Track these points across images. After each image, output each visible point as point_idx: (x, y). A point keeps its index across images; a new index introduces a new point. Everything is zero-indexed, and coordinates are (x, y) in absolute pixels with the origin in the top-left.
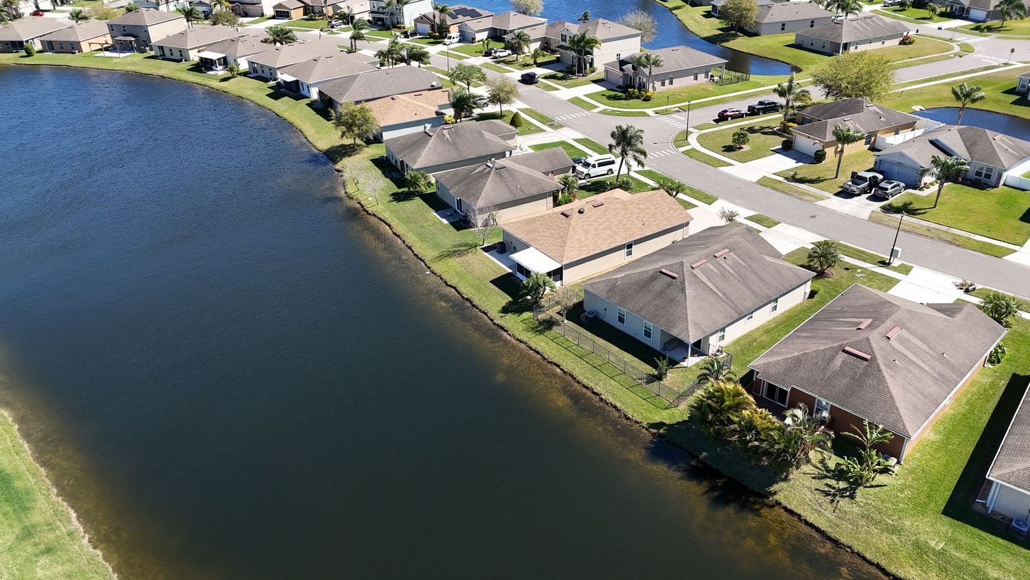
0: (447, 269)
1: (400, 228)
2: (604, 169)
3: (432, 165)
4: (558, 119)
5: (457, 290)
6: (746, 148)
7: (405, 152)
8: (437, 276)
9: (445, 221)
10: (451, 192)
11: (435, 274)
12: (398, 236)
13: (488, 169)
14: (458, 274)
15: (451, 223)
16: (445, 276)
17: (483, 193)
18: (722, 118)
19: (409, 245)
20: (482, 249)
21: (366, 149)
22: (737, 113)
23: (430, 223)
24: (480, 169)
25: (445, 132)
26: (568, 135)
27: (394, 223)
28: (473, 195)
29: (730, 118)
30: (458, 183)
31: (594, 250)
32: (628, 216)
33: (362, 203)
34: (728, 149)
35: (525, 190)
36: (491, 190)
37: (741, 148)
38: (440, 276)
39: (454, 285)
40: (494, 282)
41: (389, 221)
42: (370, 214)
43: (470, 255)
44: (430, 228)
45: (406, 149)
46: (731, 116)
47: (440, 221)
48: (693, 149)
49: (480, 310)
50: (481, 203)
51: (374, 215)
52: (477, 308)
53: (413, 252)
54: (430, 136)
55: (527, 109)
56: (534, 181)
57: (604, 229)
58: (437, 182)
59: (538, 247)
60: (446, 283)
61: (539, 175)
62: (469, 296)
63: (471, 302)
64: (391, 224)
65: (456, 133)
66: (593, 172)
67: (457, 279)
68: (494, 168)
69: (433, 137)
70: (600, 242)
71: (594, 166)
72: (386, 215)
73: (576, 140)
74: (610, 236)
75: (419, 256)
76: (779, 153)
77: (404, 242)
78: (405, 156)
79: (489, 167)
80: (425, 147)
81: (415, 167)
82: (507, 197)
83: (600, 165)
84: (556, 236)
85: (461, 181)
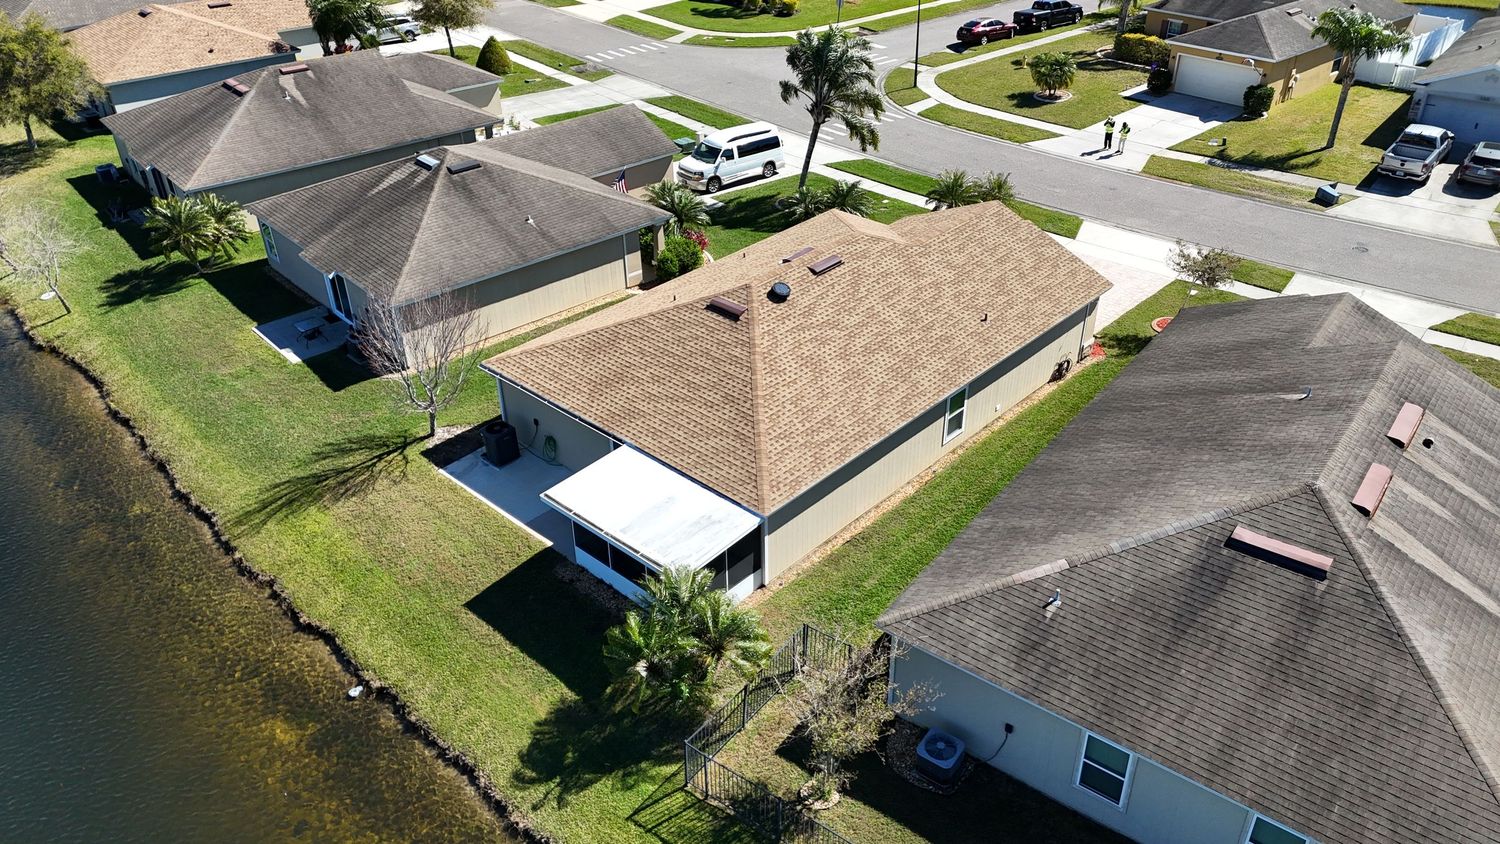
0: (300, 551)
1: (132, 391)
2: (754, 164)
3: (247, 176)
4: (594, 59)
5: (337, 651)
6: (1066, 95)
7: (163, 146)
8: (261, 585)
9: (291, 357)
10: (307, 255)
11: (252, 576)
12: (125, 422)
13: (425, 174)
14: (338, 569)
15: (311, 363)
16: (289, 587)
17: (412, 253)
18: (968, 39)
19: (161, 454)
20: (426, 454)
21: (65, 153)
22: (998, 27)
23: (240, 368)
24: (396, 176)
25: (287, 82)
26: (627, 92)
27: (117, 373)
28: (381, 262)
29: (985, 39)
30: (328, 226)
31: (858, 437)
32: (926, 295)
33: (21, 311)
34: (1025, 101)
35: (553, 232)
36: (440, 241)
37: (1053, 98)
38: (271, 584)
39: (326, 626)
40: (486, 605)
41: (96, 369)
42: (40, 348)
43: (382, 483)
44: (239, 385)
45: (165, 137)
46: (985, 34)
47: (276, 355)
48: (941, 106)
49: (442, 754)
50: (407, 287)
51: (54, 351)
52: (432, 744)
53: (172, 483)
54: (240, 94)
55: (516, 42)
56: (575, 204)
57: (867, 350)
58: (263, 225)
59: (647, 442)
60: (294, 616)
61: (585, 185)
62: (393, 676)
63: (400, 711)
64: (106, 379)
65: (320, 82)
66: (728, 170)
67: (339, 594)
68: (443, 171)
69: (247, 99)
70: (870, 400)
71: (729, 155)
72: (91, 348)
73: (650, 101)
74: (894, 371)
75: (194, 502)
76: (1145, 102)
77: (144, 446)
78: (162, 155)
79: (428, 167)
80: (222, 126)
81: (190, 185)
82: (498, 259)
83: (745, 151)
84: (711, 396)
85: (339, 217)
